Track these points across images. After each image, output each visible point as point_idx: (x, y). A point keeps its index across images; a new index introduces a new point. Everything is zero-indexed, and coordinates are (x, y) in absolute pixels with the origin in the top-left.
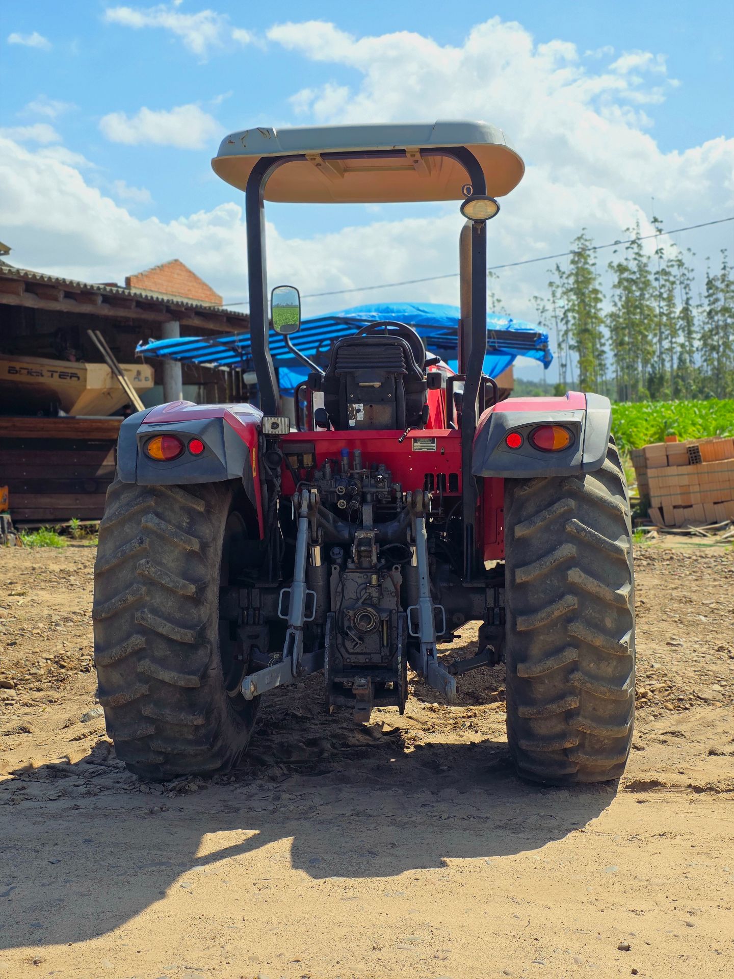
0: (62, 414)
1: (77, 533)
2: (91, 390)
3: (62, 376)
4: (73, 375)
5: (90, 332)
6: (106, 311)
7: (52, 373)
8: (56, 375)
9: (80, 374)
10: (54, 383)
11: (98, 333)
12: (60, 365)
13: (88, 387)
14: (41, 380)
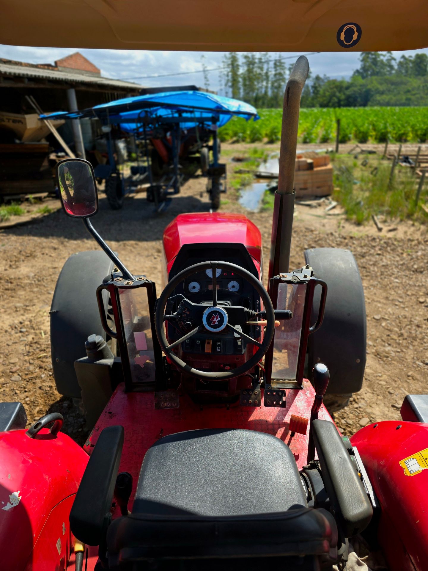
0: (17, 141)
1: (33, 201)
2: (30, 129)
3: (14, 121)
4: (19, 121)
5: (27, 97)
6: (33, 85)
7: (9, 120)
8: (11, 121)
9: (22, 120)
10: (11, 125)
11: (32, 97)
12: (13, 116)
13: (28, 127)
14: (4, 123)
